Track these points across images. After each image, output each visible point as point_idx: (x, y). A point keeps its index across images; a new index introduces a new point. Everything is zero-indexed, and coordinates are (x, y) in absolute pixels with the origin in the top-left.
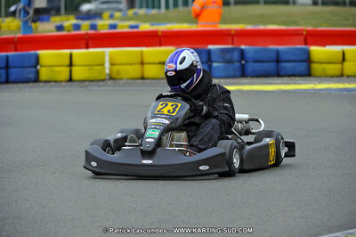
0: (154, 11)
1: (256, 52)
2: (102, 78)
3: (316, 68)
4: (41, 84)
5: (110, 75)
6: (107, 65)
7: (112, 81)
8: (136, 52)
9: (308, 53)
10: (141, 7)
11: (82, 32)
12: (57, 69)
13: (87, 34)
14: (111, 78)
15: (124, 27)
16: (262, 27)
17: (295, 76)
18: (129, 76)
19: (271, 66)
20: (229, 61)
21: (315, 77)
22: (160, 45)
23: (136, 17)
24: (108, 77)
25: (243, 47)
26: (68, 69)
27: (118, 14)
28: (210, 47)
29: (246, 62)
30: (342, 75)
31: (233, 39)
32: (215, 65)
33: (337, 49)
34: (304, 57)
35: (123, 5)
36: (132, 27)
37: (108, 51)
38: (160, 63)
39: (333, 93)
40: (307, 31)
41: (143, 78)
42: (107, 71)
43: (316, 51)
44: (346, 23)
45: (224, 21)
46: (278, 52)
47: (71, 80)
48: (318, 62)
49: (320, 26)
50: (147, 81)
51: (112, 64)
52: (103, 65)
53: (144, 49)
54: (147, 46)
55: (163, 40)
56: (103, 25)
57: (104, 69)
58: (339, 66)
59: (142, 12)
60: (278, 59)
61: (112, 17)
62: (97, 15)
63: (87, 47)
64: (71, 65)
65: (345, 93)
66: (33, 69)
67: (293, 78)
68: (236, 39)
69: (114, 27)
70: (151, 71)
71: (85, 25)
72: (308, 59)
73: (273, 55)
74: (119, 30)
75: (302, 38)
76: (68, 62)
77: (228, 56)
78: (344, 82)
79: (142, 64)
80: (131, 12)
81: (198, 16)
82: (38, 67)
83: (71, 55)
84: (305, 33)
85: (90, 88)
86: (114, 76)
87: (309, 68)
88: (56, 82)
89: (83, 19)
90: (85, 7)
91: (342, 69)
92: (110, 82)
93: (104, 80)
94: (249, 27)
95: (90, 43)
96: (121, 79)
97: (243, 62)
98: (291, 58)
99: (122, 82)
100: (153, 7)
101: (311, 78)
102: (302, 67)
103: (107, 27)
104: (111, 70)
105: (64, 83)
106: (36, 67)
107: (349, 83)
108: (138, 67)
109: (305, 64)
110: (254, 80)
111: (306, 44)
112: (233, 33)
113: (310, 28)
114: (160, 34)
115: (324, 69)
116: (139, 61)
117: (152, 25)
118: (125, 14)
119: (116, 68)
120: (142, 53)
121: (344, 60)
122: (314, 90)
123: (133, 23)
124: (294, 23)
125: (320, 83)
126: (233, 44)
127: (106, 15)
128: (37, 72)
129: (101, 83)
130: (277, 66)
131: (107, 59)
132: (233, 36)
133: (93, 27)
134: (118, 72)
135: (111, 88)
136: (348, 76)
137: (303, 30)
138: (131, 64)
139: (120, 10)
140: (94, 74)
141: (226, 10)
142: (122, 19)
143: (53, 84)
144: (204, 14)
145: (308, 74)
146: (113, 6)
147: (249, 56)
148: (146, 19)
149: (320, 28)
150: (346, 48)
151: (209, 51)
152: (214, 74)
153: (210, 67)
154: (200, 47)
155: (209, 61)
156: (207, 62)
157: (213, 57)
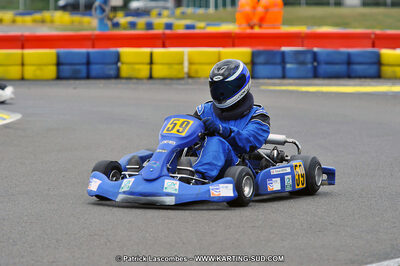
1: (328, 54)
2: (181, 76)
3: (386, 70)
4: (123, 81)
5: (188, 73)
6: (186, 64)
8: (214, 52)
9: (378, 56)
12: (137, 67)
13: (164, 34)
14: (189, 77)
17: (365, 77)
19: (342, 68)
20: (302, 63)
21: (384, 78)
22: (234, 46)
24: (186, 76)
25: (315, 49)
26: (148, 67)
28: (284, 49)
29: (318, 63)
31: (303, 42)
32: (288, 66)
34: (375, 60)
37: (186, 50)
40: (376, 35)
42: (186, 70)
43: (387, 53)
46: (349, 55)
47: (151, 77)
48: (389, 65)
51: (191, 63)
52: (182, 63)
53: (221, 49)
54: (224, 46)
55: (236, 41)
57: (183, 68)
60: (349, 61)
64: (151, 63)
66: (114, 67)
67: (363, 80)
68: (306, 42)
69: (192, 27)
72: (378, 62)
73: (345, 58)
75: (370, 42)
76: (148, 60)
77: (301, 58)
82: (119, 64)
83: (151, 54)
84: (373, 36)
86: (193, 74)
87: (379, 71)
88: (137, 79)
92: (190, 81)
93: (182, 79)
95: (166, 44)
96: (199, 78)
97: (315, 64)
98: (362, 60)
99: (202, 80)
101: (381, 80)
102: (372, 69)
104: (189, 69)
105: (145, 81)
106: (117, 63)
109: (375, 66)
110: (326, 81)
111: (373, 46)
112: (303, 35)
113: (378, 31)
114: (233, 35)
115: (394, 72)
119: (194, 67)
120: (219, 53)
126: (303, 46)
128: (118, 69)
129: (182, 82)
130: (348, 69)
131: (186, 58)
134: (197, 72)
137: (370, 34)
138: (209, 64)
140: (173, 72)
143: (135, 81)
145: (378, 76)
147: (321, 58)
151: (283, 53)
152: (288, 74)
153: (284, 68)
154: (274, 48)
155: (283, 62)
156: (280, 64)
157: (287, 59)
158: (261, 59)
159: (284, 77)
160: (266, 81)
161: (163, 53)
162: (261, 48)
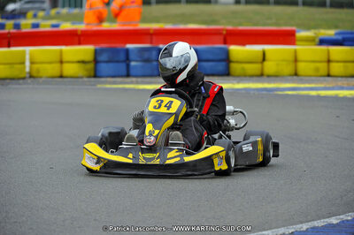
0: (76, 11)
2: (22, 76)
3: (233, 66)
5: (30, 73)
6: (28, 63)
7: (32, 79)
8: (56, 51)
9: (227, 53)
10: (63, 6)
11: (6, 31)
13: (9, 33)
14: (31, 77)
15: (46, 26)
16: (182, 27)
17: (213, 75)
18: (49, 75)
20: (147, 61)
21: (234, 76)
22: (80, 44)
23: (58, 16)
24: (28, 76)
25: (161, 46)
27: (41, 14)
28: (129, 46)
30: (262, 75)
31: (151, 38)
32: (133, 64)
33: (258, 48)
34: (223, 57)
35: (47, 5)
36: (54, 26)
37: (28, 49)
38: (79, 62)
39: (252, 92)
40: (227, 30)
41: (61, 77)
42: (27, 70)
43: (236, 50)
44: (269, 22)
45: (145, 20)
48: (237, 62)
49: (240, 25)
50: (65, 80)
51: (32, 63)
52: (23, 63)
53: (64, 48)
54: (66, 44)
55: (82, 38)
56: (26, 24)
57: (25, 68)
58: (259, 66)
59: (65, 11)
61: (35, 16)
62: (22, 14)
63: (9, 46)
65: (264, 92)
68: (154, 38)
69: (36, 26)
70: (70, 69)
71: (9, 24)
72: (227, 59)
74: (41, 29)
75: (222, 38)
77: (146, 55)
78: (263, 82)
79: (61, 62)
80: (53, 12)
81: (117, 15)
84: (224, 32)
85: (10, 86)
86: (35, 74)
87: (228, 68)
89: (7, 18)
90: (11, 7)
91: (262, 69)
92: (29, 81)
93: (24, 78)
94: (169, 26)
95: (12, 42)
96: (41, 77)
98: (211, 57)
99: (41, 80)
100: (76, 7)
101: (230, 78)
102: (221, 67)
103: (30, 26)
104: (31, 68)
107: (269, 82)
108: (57, 66)
109: (224, 63)
111: (225, 43)
112: (151, 32)
113: (230, 27)
114: (79, 33)
115: (243, 69)
116: (58, 59)
117: (73, 24)
118: (48, 14)
119: (35, 66)
120: (61, 51)
121: (264, 59)
122: (233, 89)
123: (54, 22)
124: (214, 22)
125: (238, 82)
126: (151, 43)
127: (30, 14)
129: (21, 81)
131: (27, 57)
132: (151, 35)
133: (17, 26)
134: (38, 71)
135: (31, 86)
136: (268, 76)
137: (222, 30)
138: (50, 63)
139: (44, 10)
140: (14, 72)
141: (146, 9)
142: (44, 18)
144: (123, 14)
145: (227, 73)
146: (37, 5)
148: (67, 18)
149: (241, 28)
150: (267, 47)
151: (127, 51)
152: (132, 72)
153: (128, 66)
154: (119, 46)
155: (127, 59)
156: (125, 61)
157: (132, 56)
158: (103, 57)
159: (128, 75)
160: (109, 79)
161: (6, 52)
162: (104, 46)
